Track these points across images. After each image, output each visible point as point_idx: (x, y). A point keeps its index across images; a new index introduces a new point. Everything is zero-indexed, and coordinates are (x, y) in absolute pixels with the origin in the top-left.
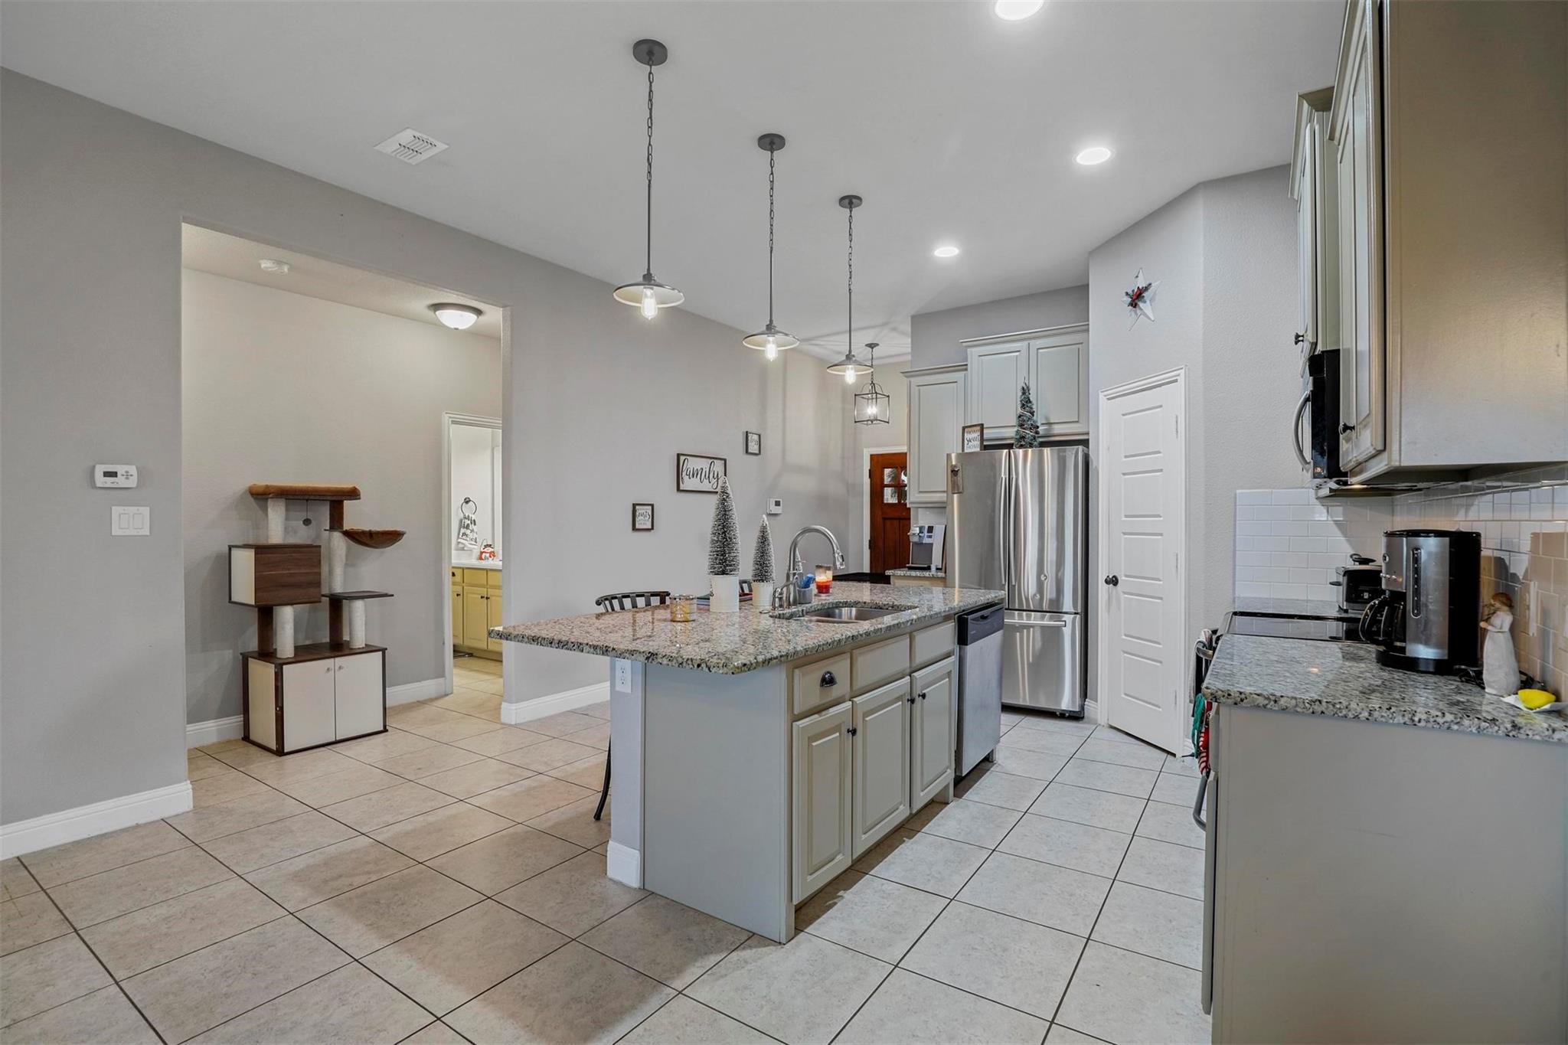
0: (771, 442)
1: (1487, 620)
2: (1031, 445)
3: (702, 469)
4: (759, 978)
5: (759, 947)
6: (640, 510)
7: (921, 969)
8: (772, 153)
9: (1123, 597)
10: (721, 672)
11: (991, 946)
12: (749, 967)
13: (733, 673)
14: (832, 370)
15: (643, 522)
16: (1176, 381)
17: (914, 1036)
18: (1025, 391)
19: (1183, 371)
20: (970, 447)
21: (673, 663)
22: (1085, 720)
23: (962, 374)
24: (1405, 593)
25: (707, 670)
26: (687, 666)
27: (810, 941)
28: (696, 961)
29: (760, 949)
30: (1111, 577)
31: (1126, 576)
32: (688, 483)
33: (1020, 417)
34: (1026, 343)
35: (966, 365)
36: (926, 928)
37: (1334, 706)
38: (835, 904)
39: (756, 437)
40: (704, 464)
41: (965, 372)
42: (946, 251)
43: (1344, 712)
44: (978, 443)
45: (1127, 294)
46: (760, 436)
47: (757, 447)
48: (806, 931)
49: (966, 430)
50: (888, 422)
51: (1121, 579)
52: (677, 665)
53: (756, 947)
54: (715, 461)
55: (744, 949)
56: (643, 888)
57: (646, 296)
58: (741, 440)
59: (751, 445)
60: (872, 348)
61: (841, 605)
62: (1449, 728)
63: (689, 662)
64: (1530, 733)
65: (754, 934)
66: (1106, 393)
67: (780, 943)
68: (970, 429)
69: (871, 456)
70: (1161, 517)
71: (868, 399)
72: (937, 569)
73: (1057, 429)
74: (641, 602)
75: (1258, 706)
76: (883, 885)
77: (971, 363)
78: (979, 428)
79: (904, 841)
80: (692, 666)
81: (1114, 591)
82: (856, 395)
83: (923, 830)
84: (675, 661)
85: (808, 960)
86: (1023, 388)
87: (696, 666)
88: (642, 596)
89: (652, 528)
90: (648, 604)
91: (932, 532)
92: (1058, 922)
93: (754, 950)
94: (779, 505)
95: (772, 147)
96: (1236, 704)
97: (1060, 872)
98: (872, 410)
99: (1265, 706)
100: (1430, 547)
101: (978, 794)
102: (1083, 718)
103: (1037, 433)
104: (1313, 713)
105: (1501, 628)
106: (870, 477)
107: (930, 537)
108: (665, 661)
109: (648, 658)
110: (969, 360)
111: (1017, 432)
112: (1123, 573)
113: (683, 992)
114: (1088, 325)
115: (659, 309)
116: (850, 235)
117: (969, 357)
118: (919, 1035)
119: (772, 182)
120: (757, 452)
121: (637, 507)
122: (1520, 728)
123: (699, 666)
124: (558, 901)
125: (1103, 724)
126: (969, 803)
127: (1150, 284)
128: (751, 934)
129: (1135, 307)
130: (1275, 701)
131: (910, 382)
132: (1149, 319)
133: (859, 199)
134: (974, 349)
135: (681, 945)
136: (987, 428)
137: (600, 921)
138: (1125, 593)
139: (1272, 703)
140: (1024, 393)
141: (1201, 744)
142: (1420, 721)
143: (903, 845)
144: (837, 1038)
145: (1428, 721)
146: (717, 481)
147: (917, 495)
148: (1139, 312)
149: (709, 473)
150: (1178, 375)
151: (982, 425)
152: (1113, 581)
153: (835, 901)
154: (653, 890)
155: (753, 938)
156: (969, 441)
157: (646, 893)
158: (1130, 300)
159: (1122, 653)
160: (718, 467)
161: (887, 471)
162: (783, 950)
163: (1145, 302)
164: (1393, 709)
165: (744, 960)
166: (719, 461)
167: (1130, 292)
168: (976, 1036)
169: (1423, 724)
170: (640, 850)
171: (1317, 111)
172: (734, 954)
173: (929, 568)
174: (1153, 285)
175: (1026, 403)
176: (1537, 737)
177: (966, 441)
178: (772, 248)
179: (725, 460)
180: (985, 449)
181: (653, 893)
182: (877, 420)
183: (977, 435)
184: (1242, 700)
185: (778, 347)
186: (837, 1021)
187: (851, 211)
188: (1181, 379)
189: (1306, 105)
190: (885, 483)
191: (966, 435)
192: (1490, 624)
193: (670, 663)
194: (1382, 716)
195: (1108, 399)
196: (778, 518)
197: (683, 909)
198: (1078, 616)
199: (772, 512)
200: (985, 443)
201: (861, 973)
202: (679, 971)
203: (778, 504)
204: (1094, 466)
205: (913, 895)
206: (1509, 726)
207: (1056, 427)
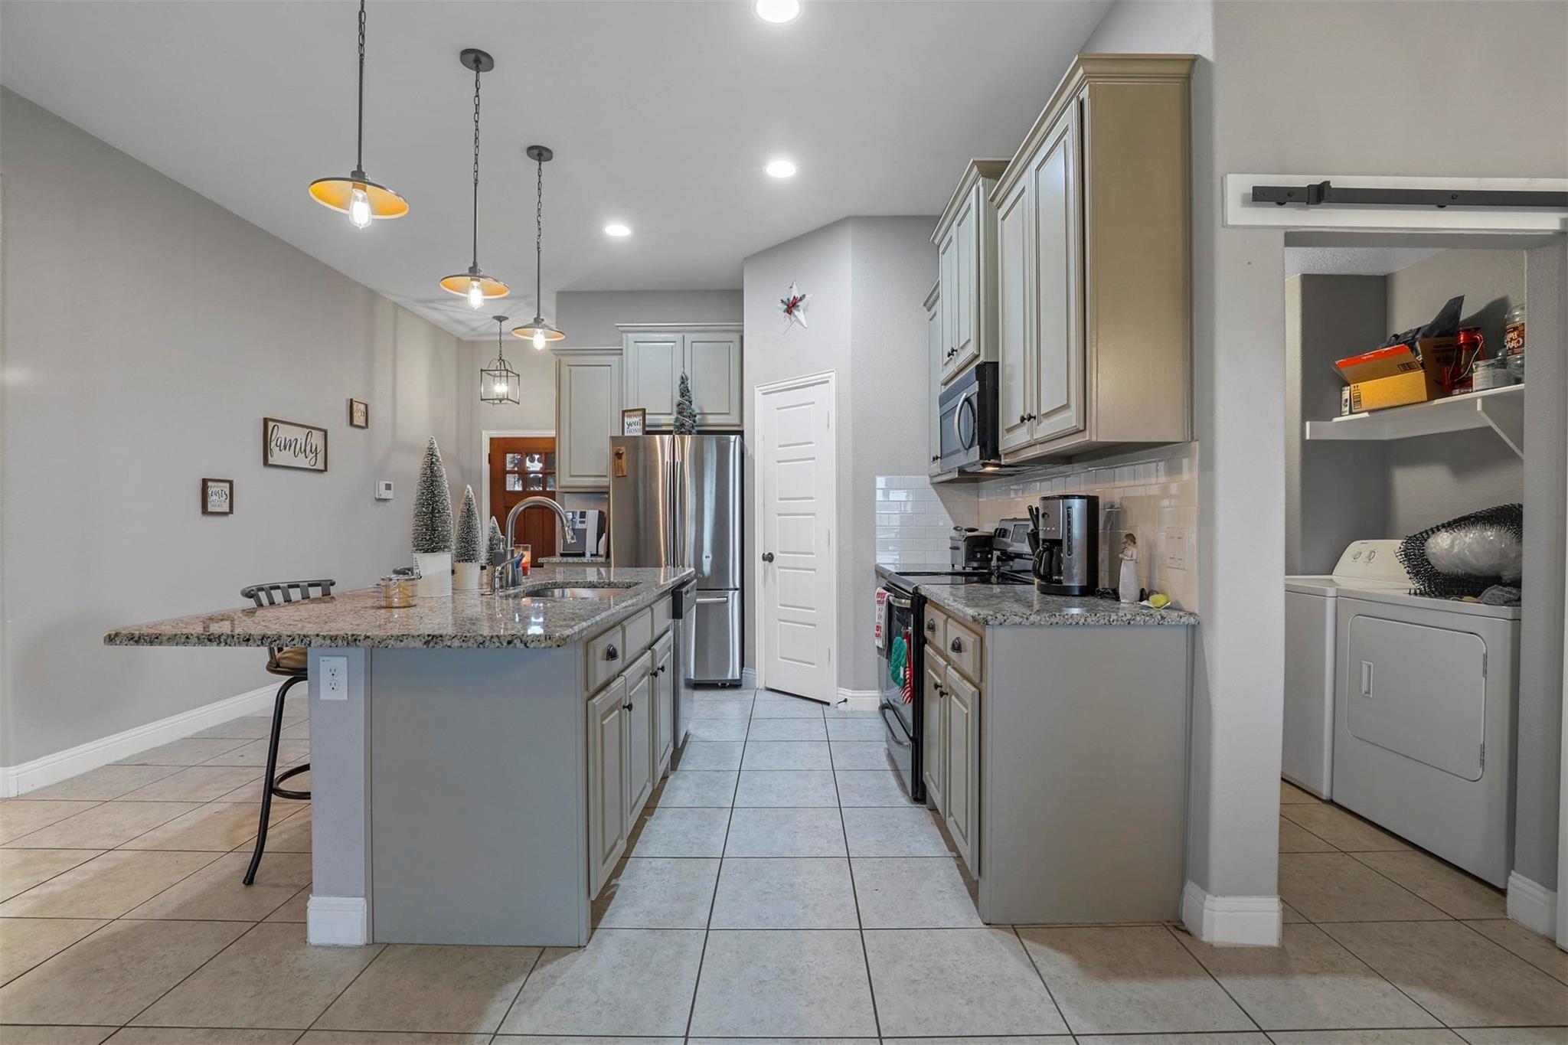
0: (380, 412)
1: (1122, 553)
2: (690, 433)
3: (296, 439)
4: (578, 988)
5: (560, 958)
6: (213, 488)
7: (732, 924)
8: (478, 72)
9: (778, 571)
10: (543, 645)
11: (778, 886)
12: (559, 981)
13: (559, 646)
14: (518, 333)
15: (217, 502)
16: (828, 382)
17: (761, 982)
18: (683, 380)
19: (834, 373)
20: (630, 431)
21: (470, 644)
22: (743, 687)
23: (616, 358)
24: (1061, 540)
25: (522, 646)
26: (492, 646)
27: (610, 934)
28: (493, 996)
29: (561, 960)
30: (766, 554)
31: (781, 552)
32: (278, 457)
33: (679, 405)
34: (681, 335)
35: (622, 350)
36: (714, 888)
37: (1064, 617)
38: (614, 893)
39: (362, 407)
40: (299, 434)
41: (620, 357)
42: (617, 230)
43: (1070, 621)
44: (640, 427)
45: (782, 301)
46: (366, 406)
47: (363, 419)
48: (599, 927)
49: (626, 414)
50: (518, 403)
51: (777, 555)
52: (476, 645)
53: (555, 959)
54: (313, 431)
55: (542, 965)
56: (372, 943)
57: (356, 198)
58: (344, 408)
59: (357, 416)
60: (501, 322)
61: (550, 586)
62: (1129, 623)
63: (495, 640)
64: (1169, 620)
65: (544, 948)
66: (759, 388)
67: (579, 947)
68: (631, 414)
69: (491, 439)
70: (813, 499)
71: (495, 376)
72: (592, 555)
73: (711, 419)
74: (296, 594)
75: (1015, 624)
76: (650, 863)
77: (627, 348)
78: (641, 413)
79: (646, 820)
80: (498, 644)
81: (770, 567)
82: (482, 370)
83: (658, 806)
84: (472, 641)
85: (620, 953)
86: (682, 378)
87: (505, 644)
88: (297, 586)
89: (231, 511)
90: (305, 597)
91: (585, 518)
92: (819, 851)
93: (555, 963)
94: (390, 489)
95: (477, 66)
96: (1001, 624)
97: (797, 812)
98: (500, 388)
99: (1020, 624)
100: (1077, 505)
101: (689, 763)
102: (741, 685)
103: (694, 421)
104: (1051, 624)
105: (1132, 557)
106: (489, 462)
107: (584, 522)
108: (456, 643)
109: (427, 643)
110: (624, 345)
111: (677, 419)
112: (778, 550)
113: (499, 1033)
114: (743, 325)
115: (373, 219)
116: (539, 189)
117: (624, 341)
118: (765, 979)
119: (477, 106)
120: (363, 425)
121: (210, 484)
122: (1165, 618)
123: (509, 642)
124: (249, 994)
125: (761, 687)
126: (686, 773)
127: (804, 295)
128: (542, 949)
129: (790, 314)
130: (1027, 619)
131: (560, 361)
132: (802, 325)
133: (549, 151)
134: (630, 335)
135: (464, 987)
136: (649, 414)
137: (334, 997)
138: (780, 568)
139: (1025, 620)
140: (683, 383)
141: (908, 676)
142: (1113, 621)
143: (648, 823)
144: (694, 1012)
145: (1117, 621)
146: (316, 456)
147: (568, 479)
148: (793, 319)
149: (306, 446)
150: (830, 377)
151: (644, 410)
152: (769, 558)
153: (612, 890)
154: (387, 941)
155: (544, 953)
156: (630, 425)
157: (378, 948)
158: (786, 307)
159: (778, 621)
160: (317, 439)
161: (509, 457)
162: (586, 952)
163: (799, 311)
164: (1098, 615)
165: (550, 976)
166: (318, 432)
167: (785, 300)
168: (812, 962)
169: (1115, 622)
170: (365, 896)
171: (982, 176)
172: (534, 974)
173: (583, 555)
174: (807, 296)
175: (685, 392)
176: (1174, 623)
177: (626, 426)
178: (476, 180)
179: (326, 432)
180: (647, 434)
181: (389, 944)
182: (508, 399)
183: (638, 419)
184: (1005, 621)
185: (484, 294)
186: (684, 996)
187: (540, 164)
188: (833, 381)
189: (975, 169)
190: (508, 469)
191: (626, 418)
192: (1125, 555)
193: (464, 645)
194: (1093, 621)
195: (764, 394)
196: (388, 504)
197: (440, 950)
198: (737, 592)
199: (383, 497)
200: (647, 429)
201: (680, 947)
202: (479, 1013)
203: (388, 487)
204: (749, 454)
205: (685, 865)
206: (1159, 617)
207: (709, 417)
